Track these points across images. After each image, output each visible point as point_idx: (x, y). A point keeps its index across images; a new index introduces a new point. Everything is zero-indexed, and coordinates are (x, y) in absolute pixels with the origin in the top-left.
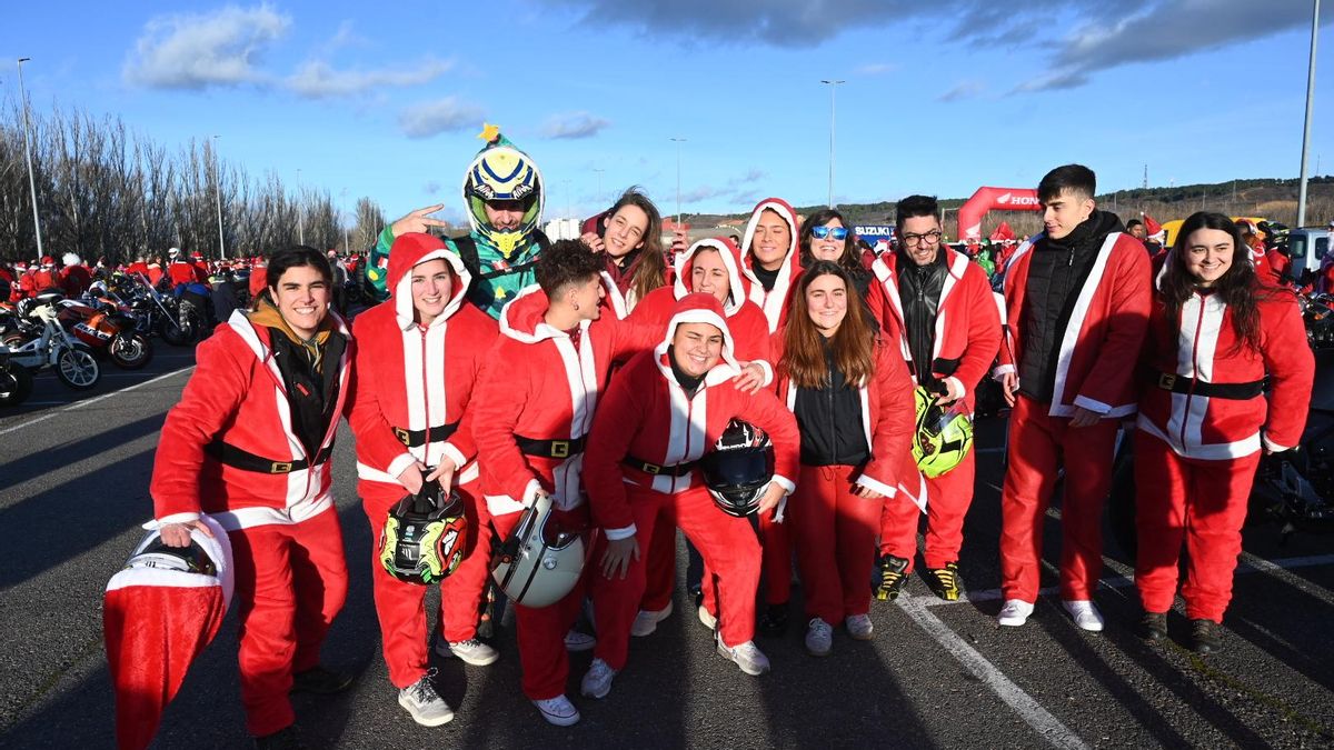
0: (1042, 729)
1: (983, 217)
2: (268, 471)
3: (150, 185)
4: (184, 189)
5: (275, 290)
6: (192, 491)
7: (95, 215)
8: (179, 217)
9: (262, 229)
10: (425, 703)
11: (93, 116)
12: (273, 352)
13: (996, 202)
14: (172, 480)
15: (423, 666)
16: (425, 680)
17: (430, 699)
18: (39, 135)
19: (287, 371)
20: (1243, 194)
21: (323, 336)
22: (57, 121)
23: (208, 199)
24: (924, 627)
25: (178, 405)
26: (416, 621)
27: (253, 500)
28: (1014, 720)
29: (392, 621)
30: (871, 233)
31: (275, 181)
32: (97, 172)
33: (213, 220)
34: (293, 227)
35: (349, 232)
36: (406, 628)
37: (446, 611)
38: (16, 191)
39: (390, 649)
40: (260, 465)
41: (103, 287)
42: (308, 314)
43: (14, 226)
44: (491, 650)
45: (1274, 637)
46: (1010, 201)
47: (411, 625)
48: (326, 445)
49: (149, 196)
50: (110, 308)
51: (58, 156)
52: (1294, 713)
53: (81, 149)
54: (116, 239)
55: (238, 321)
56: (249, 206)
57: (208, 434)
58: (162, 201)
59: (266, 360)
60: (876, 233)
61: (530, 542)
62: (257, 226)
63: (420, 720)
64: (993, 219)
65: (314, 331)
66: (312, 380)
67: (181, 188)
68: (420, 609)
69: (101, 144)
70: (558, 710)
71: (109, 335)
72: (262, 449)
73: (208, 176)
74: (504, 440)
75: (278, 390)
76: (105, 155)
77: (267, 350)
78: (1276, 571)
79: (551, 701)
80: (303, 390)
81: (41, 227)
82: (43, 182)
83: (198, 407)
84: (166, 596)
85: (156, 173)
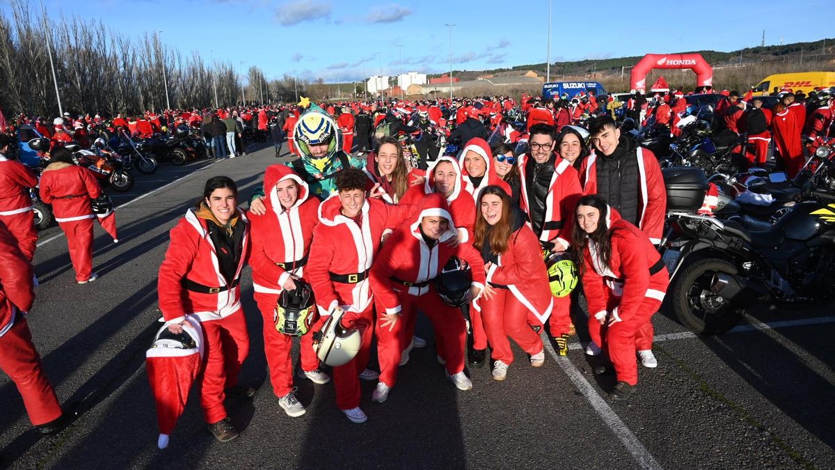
0: (609, 423)
1: (648, 73)
2: (208, 292)
3: (122, 63)
4: (143, 65)
5: (209, 199)
6: (179, 305)
7: (91, 82)
8: (141, 83)
9: (192, 88)
10: (291, 405)
11: (85, 21)
12: (208, 232)
13: (656, 64)
14: (169, 302)
15: (290, 386)
16: (291, 393)
17: (294, 403)
18: (54, 34)
19: (216, 240)
20: (830, 49)
21: (234, 221)
22: (63, 25)
23: (157, 71)
24: (559, 363)
25: (164, 262)
26: (286, 364)
27: (203, 308)
28: (596, 418)
29: (274, 364)
30: (573, 87)
31: (198, 59)
32: (90, 55)
33: (161, 84)
34: (210, 86)
35: (244, 88)
36: (282, 368)
37: (302, 355)
38: (43, 71)
39: (274, 378)
40: (203, 289)
41: (102, 141)
42: (225, 213)
43: (44, 93)
44: (326, 376)
45: (752, 371)
46: (666, 62)
47: (284, 366)
48: (236, 278)
49: (122, 70)
50: (108, 155)
51: (66, 47)
52: (747, 416)
53: (79, 42)
54: (104, 98)
55: (190, 216)
56: (183, 74)
57: (182, 275)
58: (130, 73)
59: (205, 236)
60: (576, 87)
61: (328, 334)
62: (188, 87)
63: (290, 414)
64: (655, 73)
65: (229, 221)
66: (228, 245)
67: (141, 65)
68: (288, 358)
69: (91, 38)
70: (356, 415)
71: (108, 172)
72: (204, 281)
73: (157, 57)
74: (322, 277)
75: (212, 252)
76: (94, 46)
77: (206, 231)
78: (767, 330)
79: (352, 411)
80: (224, 251)
81: (59, 91)
82: (58, 64)
83: (174, 264)
84: (174, 361)
85: (125, 56)
